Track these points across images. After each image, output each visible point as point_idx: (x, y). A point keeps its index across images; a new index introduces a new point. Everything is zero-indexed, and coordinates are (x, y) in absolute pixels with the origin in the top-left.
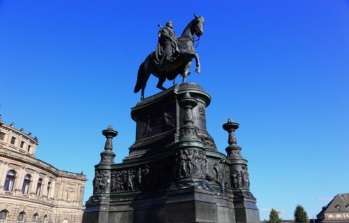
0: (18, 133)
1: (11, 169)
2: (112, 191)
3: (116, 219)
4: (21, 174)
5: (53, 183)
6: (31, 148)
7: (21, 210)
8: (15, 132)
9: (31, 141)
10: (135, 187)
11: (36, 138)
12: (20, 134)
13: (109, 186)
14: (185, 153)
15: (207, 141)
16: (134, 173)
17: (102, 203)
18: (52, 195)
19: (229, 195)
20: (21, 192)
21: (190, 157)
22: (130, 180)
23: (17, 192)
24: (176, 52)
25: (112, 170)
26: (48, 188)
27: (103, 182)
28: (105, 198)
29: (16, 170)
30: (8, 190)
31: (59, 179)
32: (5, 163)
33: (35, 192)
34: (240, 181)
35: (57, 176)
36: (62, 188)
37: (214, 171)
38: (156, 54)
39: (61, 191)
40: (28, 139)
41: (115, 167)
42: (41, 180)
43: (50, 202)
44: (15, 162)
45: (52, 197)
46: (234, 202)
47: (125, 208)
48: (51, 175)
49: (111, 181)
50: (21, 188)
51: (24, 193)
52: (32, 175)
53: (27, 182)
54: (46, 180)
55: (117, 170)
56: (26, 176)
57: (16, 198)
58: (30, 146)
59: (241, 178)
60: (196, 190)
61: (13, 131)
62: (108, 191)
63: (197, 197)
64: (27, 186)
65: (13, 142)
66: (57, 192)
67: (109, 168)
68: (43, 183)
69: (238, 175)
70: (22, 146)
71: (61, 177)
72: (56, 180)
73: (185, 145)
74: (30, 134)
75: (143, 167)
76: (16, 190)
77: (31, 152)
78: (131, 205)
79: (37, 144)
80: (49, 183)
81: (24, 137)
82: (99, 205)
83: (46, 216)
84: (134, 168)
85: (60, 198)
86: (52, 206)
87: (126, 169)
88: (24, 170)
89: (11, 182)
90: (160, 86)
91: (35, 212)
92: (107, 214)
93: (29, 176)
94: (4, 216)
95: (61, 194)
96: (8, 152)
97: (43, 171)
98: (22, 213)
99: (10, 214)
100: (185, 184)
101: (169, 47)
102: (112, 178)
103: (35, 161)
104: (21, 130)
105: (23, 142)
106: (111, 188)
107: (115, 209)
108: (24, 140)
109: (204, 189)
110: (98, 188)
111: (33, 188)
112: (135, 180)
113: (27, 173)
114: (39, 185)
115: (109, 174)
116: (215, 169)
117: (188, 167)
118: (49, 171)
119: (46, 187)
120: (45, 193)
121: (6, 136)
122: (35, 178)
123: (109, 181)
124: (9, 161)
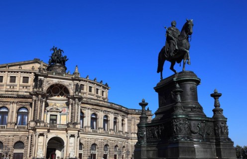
0: (92, 83)
1: (93, 112)
2: (147, 139)
3: (150, 154)
4: (101, 115)
5: (126, 120)
6: (104, 93)
7: (105, 143)
8: (91, 82)
9: (103, 87)
10: (158, 136)
11: (106, 84)
12: (94, 84)
13: (145, 136)
14: (175, 121)
15: (194, 109)
16: (158, 129)
17: (142, 146)
18: (126, 130)
19: (211, 140)
20: (103, 130)
21: (178, 123)
22: (155, 132)
23: (100, 130)
24: (176, 49)
25: (146, 127)
26: (122, 124)
27: (142, 134)
28: (144, 143)
29: (96, 113)
30: (93, 129)
31: (129, 116)
32: (88, 109)
33: (113, 128)
34: (220, 131)
35: (128, 114)
36: (133, 123)
37: (198, 128)
38: (165, 49)
39: (133, 126)
40: (100, 86)
41: (148, 125)
42: (115, 118)
43: (125, 136)
44: (95, 107)
45: (126, 131)
46: (216, 145)
47: (154, 148)
48: (122, 114)
49: (147, 133)
50: (102, 127)
51: (105, 130)
52: (109, 115)
53: (106, 121)
54: (120, 118)
55: (149, 127)
56: (104, 117)
57: (100, 134)
58: (103, 92)
59: (220, 130)
60: (179, 141)
61: (89, 82)
62: (145, 139)
63: (180, 145)
64: (106, 125)
65: (90, 91)
66: (130, 126)
67: (144, 126)
68: (117, 121)
69: (218, 128)
70: (97, 93)
71: (131, 114)
72: (127, 117)
73: (175, 117)
74: (101, 82)
75: (161, 125)
76: (99, 128)
77: (105, 96)
78: (157, 147)
79: (108, 89)
80: (123, 120)
81: (97, 85)
82: (141, 147)
83: (124, 147)
84: (157, 126)
85: (133, 131)
86: (128, 138)
87: (153, 126)
88: (102, 113)
89: (94, 123)
90: (172, 68)
91: (115, 144)
92: (146, 152)
93: (106, 116)
94: (94, 148)
95: (133, 128)
96: (89, 100)
97: (116, 112)
98: (107, 145)
99: (98, 146)
100: (175, 138)
101: (172, 45)
102: (147, 131)
103: (109, 104)
104: (95, 80)
105: (97, 89)
106: (147, 137)
107: (149, 149)
108: (98, 87)
109: (186, 140)
110: (140, 138)
111: (111, 125)
112: (158, 132)
113: (104, 114)
114: (115, 123)
115: (145, 129)
116: (198, 127)
117: (176, 129)
118: (121, 111)
119: (120, 124)
120: (120, 128)
121: (85, 87)
122: (111, 117)
123: (145, 133)
124: (90, 107)
